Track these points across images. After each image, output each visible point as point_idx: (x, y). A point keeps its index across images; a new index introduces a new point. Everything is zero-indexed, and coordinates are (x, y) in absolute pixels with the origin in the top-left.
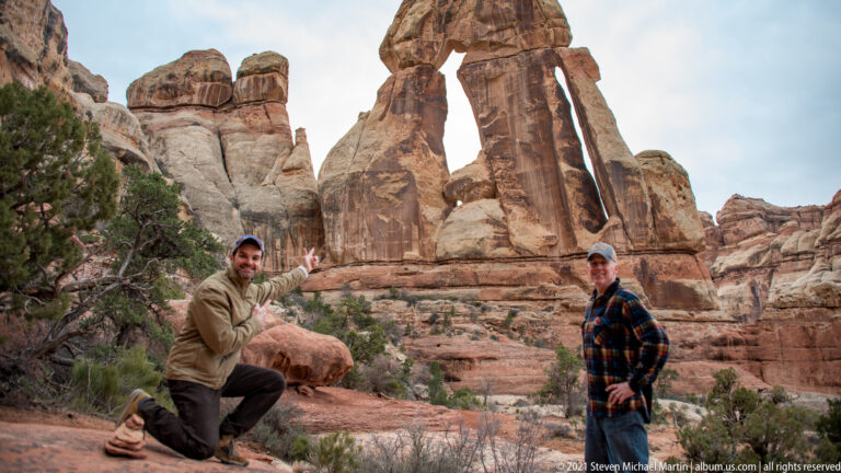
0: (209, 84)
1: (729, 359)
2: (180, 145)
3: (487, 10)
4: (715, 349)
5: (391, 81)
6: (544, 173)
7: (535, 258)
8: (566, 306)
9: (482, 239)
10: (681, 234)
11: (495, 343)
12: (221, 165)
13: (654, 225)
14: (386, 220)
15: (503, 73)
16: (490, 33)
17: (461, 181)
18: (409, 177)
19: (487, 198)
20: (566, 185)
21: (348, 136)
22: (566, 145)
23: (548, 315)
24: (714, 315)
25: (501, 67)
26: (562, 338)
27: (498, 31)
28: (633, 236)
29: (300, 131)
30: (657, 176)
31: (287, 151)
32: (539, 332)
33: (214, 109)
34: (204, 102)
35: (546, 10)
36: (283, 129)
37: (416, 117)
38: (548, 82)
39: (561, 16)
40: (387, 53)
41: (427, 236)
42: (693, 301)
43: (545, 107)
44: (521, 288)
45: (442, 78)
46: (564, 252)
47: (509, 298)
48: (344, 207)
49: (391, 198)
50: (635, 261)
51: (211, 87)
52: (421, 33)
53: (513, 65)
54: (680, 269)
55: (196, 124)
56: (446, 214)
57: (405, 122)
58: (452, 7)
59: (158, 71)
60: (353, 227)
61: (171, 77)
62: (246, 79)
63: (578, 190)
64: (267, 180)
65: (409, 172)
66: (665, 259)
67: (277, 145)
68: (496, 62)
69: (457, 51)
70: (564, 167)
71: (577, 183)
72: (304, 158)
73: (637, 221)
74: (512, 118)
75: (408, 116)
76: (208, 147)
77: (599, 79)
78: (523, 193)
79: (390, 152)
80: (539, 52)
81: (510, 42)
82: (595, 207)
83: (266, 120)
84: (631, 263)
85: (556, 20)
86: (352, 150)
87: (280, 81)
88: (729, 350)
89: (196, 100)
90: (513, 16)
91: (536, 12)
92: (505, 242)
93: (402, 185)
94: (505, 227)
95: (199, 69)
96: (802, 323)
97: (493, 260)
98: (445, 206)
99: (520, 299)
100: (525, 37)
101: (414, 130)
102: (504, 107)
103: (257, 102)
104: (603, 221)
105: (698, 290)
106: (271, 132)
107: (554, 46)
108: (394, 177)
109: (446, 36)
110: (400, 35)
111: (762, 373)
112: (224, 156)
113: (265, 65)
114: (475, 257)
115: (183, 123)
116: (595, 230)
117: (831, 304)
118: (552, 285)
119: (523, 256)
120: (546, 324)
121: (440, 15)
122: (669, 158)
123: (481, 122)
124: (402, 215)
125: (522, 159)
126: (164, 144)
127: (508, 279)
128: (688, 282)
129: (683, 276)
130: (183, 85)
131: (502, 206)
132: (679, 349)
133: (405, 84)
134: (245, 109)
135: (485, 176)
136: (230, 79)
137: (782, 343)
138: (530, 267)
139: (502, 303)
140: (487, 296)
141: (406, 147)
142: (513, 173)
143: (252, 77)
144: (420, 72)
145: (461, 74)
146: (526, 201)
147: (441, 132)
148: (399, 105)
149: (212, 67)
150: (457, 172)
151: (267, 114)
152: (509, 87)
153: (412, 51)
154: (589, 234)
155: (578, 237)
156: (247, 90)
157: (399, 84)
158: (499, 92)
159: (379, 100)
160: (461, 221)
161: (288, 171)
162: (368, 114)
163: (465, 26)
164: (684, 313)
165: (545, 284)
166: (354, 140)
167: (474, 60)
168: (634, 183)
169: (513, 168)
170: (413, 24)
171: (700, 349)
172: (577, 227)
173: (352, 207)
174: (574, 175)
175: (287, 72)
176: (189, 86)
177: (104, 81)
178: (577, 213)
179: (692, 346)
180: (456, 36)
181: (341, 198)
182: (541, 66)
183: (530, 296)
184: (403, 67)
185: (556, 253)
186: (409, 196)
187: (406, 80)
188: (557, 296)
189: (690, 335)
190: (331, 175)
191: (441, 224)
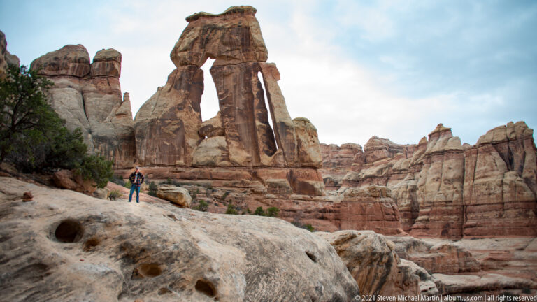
0: (77, 64)
1: (326, 219)
2: (61, 98)
3: (227, 39)
4: (320, 214)
5: (175, 72)
6: (248, 125)
7: (240, 167)
8: (253, 191)
9: (215, 157)
10: (310, 159)
11: (216, 207)
12: (83, 110)
13: (298, 154)
14: (168, 144)
15: (233, 73)
16: (228, 51)
17: (207, 126)
18: (181, 123)
19: (220, 135)
20: (258, 132)
21: (151, 99)
22: (260, 112)
23: (244, 195)
24: (323, 198)
25: (231, 69)
26: (250, 206)
27: (232, 50)
28: (287, 159)
29: (126, 94)
30: (302, 130)
31: (119, 104)
32: (239, 203)
33: (80, 78)
34: (74, 74)
35: (256, 42)
36: (118, 92)
37: (187, 92)
38: (254, 79)
39: (263, 46)
40: (174, 56)
41: (189, 153)
42: (312, 191)
43: (251, 93)
44: (233, 181)
45: (202, 72)
46: (255, 165)
47: (226, 186)
48: (147, 137)
49: (171, 133)
50: (287, 171)
51: (79, 66)
52: (192, 48)
53: (238, 69)
54: (308, 176)
55: (70, 87)
56: (199, 142)
57: (181, 94)
58: (209, 35)
59: (49, 55)
60: (151, 147)
61: (56, 58)
62: (98, 63)
63: (264, 135)
64: (107, 119)
65: (181, 121)
66: (302, 171)
67: (113, 101)
68: (229, 67)
69: (211, 58)
70: (258, 123)
71: (263, 131)
72: (128, 108)
73: (290, 152)
74: (235, 96)
75: (183, 91)
76: (76, 100)
77: (279, 79)
78: (237, 134)
79: (172, 109)
80: (251, 63)
81: (237, 57)
82: (272, 143)
83: (108, 87)
84: (286, 172)
85: (260, 48)
86: (153, 107)
87: (116, 66)
88: (327, 215)
89: (70, 72)
90: (239, 44)
91: (251, 42)
92: (227, 158)
93: (177, 127)
94: (228, 151)
95: (72, 56)
96: (361, 203)
97: (220, 167)
98: (198, 138)
99: (232, 187)
100: (245, 55)
101: (185, 99)
102: (232, 90)
103: (104, 76)
104: (275, 150)
105: (316, 186)
106: (110, 93)
107: (258, 61)
108: (173, 122)
109: (205, 51)
110: (181, 48)
111: (340, 225)
112: (84, 105)
113: (109, 56)
114: (211, 165)
115: (63, 86)
116: (270, 155)
117: (375, 195)
118: (248, 180)
119: (234, 165)
120: (243, 199)
121: (203, 39)
122: (309, 122)
123: (220, 97)
124: (176, 143)
125: (238, 117)
126: (52, 96)
127: (227, 176)
128: (311, 182)
129: (310, 179)
130: (63, 64)
131: (226, 141)
132: (303, 213)
133: (182, 74)
134: (97, 80)
135: (219, 124)
136: (89, 62)
137: (350, 212)
138: (238, 171)
139: (223, 188)
140: (215, 185)
141: (180, 107)
142: (233, 124)
143: (101, 62)
144: (190, 69)
145: (212, 71)
146: (239, 139)
147: (199, 100)
148: (178, 85)
149: (80, 55)
150: (206, 122)
151: (109, 83)
152: (235, 80)
153: (187, 57)
154: (267, 157)
155: (261, 158)
156: (98, 69)
157: (179, 74)
158: (230, 82)
159: (168, 82)
160: (205, 147)
161: (119, 115)
162: (162, 88)
163: (215, 46)
164: (308, 196)
165: (245, 180)
166: (154, 102)
167: (219, 64)
168: (290, 133)
169: (234, 121)
170: (188, 43)
171: (313, 213)
172: (262, 153)
173: (151, 137)
174: (262, 127)
175: (121, 61)
176: (66, 65)
177: (18, 59)
178: (262, 146)
179: (310, 212)
180: (210, 51)
181: (145, 131)
182: (251, 71)
183: (237, 185)
184: (182, 65)
185: (251, 165)
186: (180, 133)
187: (183, 73)
188: (250, 186)
189: (309, 207)
190: (141, 119)
191: (196, 148)
